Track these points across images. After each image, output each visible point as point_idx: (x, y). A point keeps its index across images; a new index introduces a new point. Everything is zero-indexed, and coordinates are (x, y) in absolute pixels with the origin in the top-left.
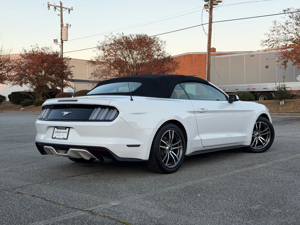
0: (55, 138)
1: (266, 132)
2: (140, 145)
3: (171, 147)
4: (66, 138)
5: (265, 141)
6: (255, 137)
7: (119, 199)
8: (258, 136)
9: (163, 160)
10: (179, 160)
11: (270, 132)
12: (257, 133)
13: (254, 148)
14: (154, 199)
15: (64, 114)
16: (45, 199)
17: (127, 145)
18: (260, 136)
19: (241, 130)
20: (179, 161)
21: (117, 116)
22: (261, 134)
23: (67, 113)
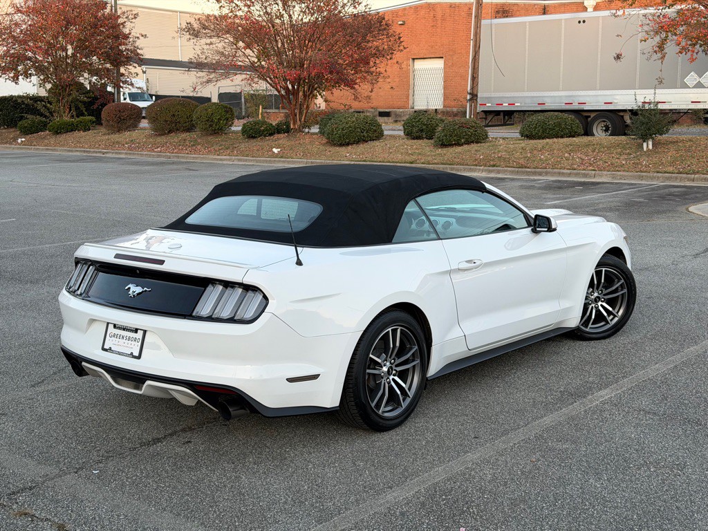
0: (110, 350)
1: (616, 291)
2: (319, 375)
3: (393, 366)
4: (137, 355)
5: (613, 311)
6: (591, 304)
8: (596, 300)
9: (372, 402)
10: (411, 394)
11: (625, 290)
12: (596, 294)
13: (587, 330)
15: (131, 292)
17: (287, 379)
18: (602, 301)
19: (558, 296)
20: (411, 397)
21: (263, 311)
22: (604, 295)
23: (139, 290)
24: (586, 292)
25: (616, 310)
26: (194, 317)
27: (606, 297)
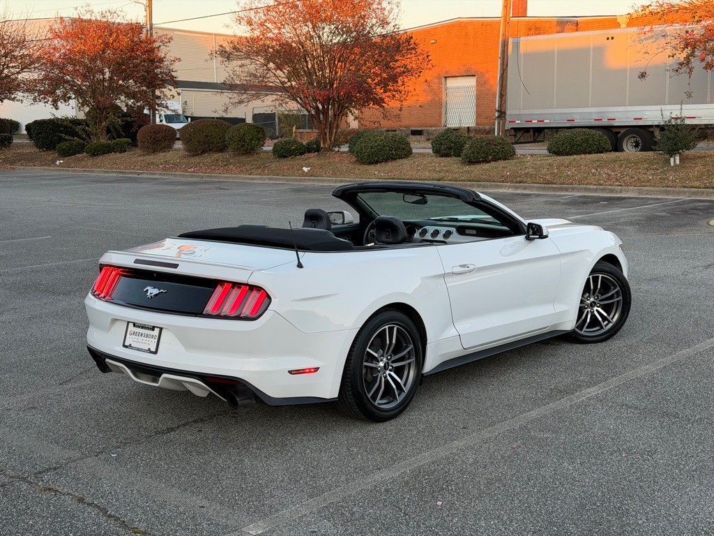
1: (611, 297)
2: (319, 368)
3: (390, 362)
5: (608, 317)
6: (586, 308)
7: (266, 515)
8: (592, 306)
9: (369, 393)
10: (406, 389)
11: (621, 298)
12: (592, 299)
13: (582, 333)
14: (342, 514)
15: (148, 294)
17: (289, 372)
18: (598, 307)
19: (553, 300)
20: (406, 392)
21: (266, 309)
22: (600, 301)
23: (156, 291)
24: (580, 298)
25: (611, 316)
26: (204, 315)
27: (602, 303)
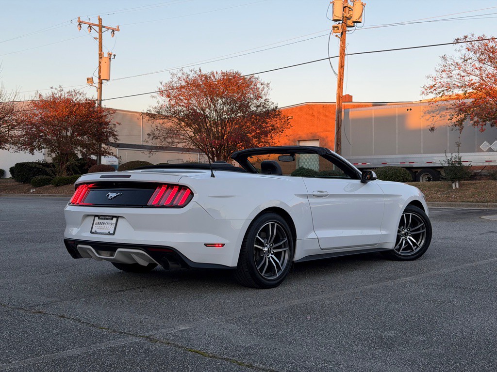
0: (96, 233)
1: (418, 230)
2: (224, 244)
3: (272, 248)
4: (112, 232)
5: (416, 243)
6: (402, 237)
7: (190, 322)
8: (406, 234)
9: (258, 266)
10: (283, 268)
11: (425, 230)
12: (406, 231)
13: (399, 253)
14: (242, 322)
15: (110, 197)
16: (80, 321)
17: (205, 244)
18: (409, 236)
19: (380, 226)
20: (283, 270)
21: (191, 200)
22: (411, 232)
23: (114, 195)
24: (398, 229)
25: (419, 243)
26: (148, 206)
27: (412, 233)
